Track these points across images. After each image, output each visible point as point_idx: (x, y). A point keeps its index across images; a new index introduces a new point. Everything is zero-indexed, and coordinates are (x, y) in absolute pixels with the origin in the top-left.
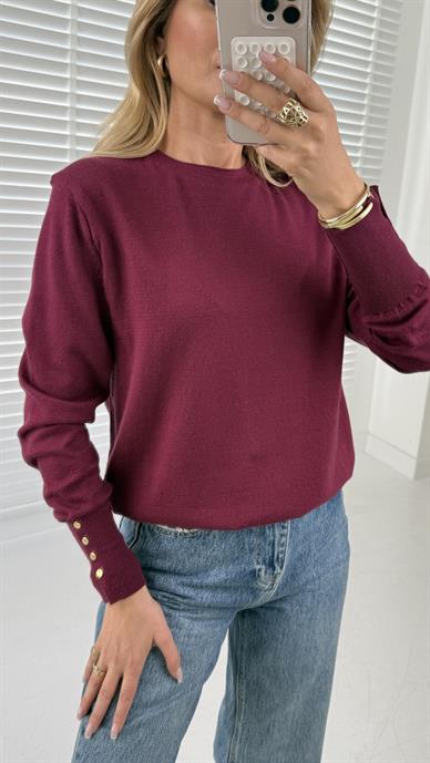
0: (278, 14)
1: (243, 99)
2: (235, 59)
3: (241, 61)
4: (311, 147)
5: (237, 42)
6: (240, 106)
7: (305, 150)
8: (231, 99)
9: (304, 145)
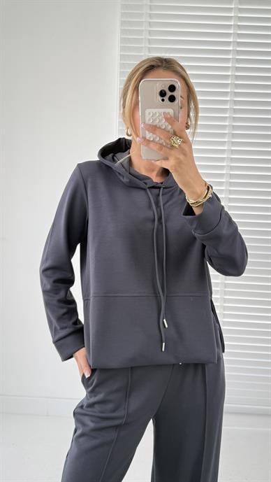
0: (166, 98)
1: (150, 138)
2: (147, 119)
3: (149, 120)
4: (182, 157)
5: (148, 111)
6: (149, 141)
7: (178, 159)
8: (144, 138)
9: (178, 156)
